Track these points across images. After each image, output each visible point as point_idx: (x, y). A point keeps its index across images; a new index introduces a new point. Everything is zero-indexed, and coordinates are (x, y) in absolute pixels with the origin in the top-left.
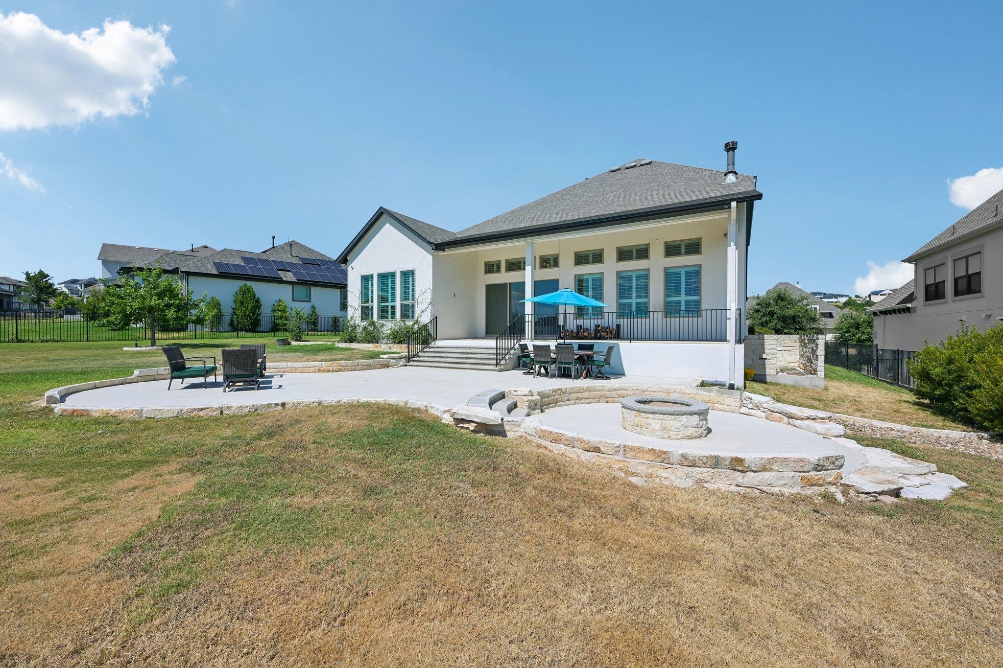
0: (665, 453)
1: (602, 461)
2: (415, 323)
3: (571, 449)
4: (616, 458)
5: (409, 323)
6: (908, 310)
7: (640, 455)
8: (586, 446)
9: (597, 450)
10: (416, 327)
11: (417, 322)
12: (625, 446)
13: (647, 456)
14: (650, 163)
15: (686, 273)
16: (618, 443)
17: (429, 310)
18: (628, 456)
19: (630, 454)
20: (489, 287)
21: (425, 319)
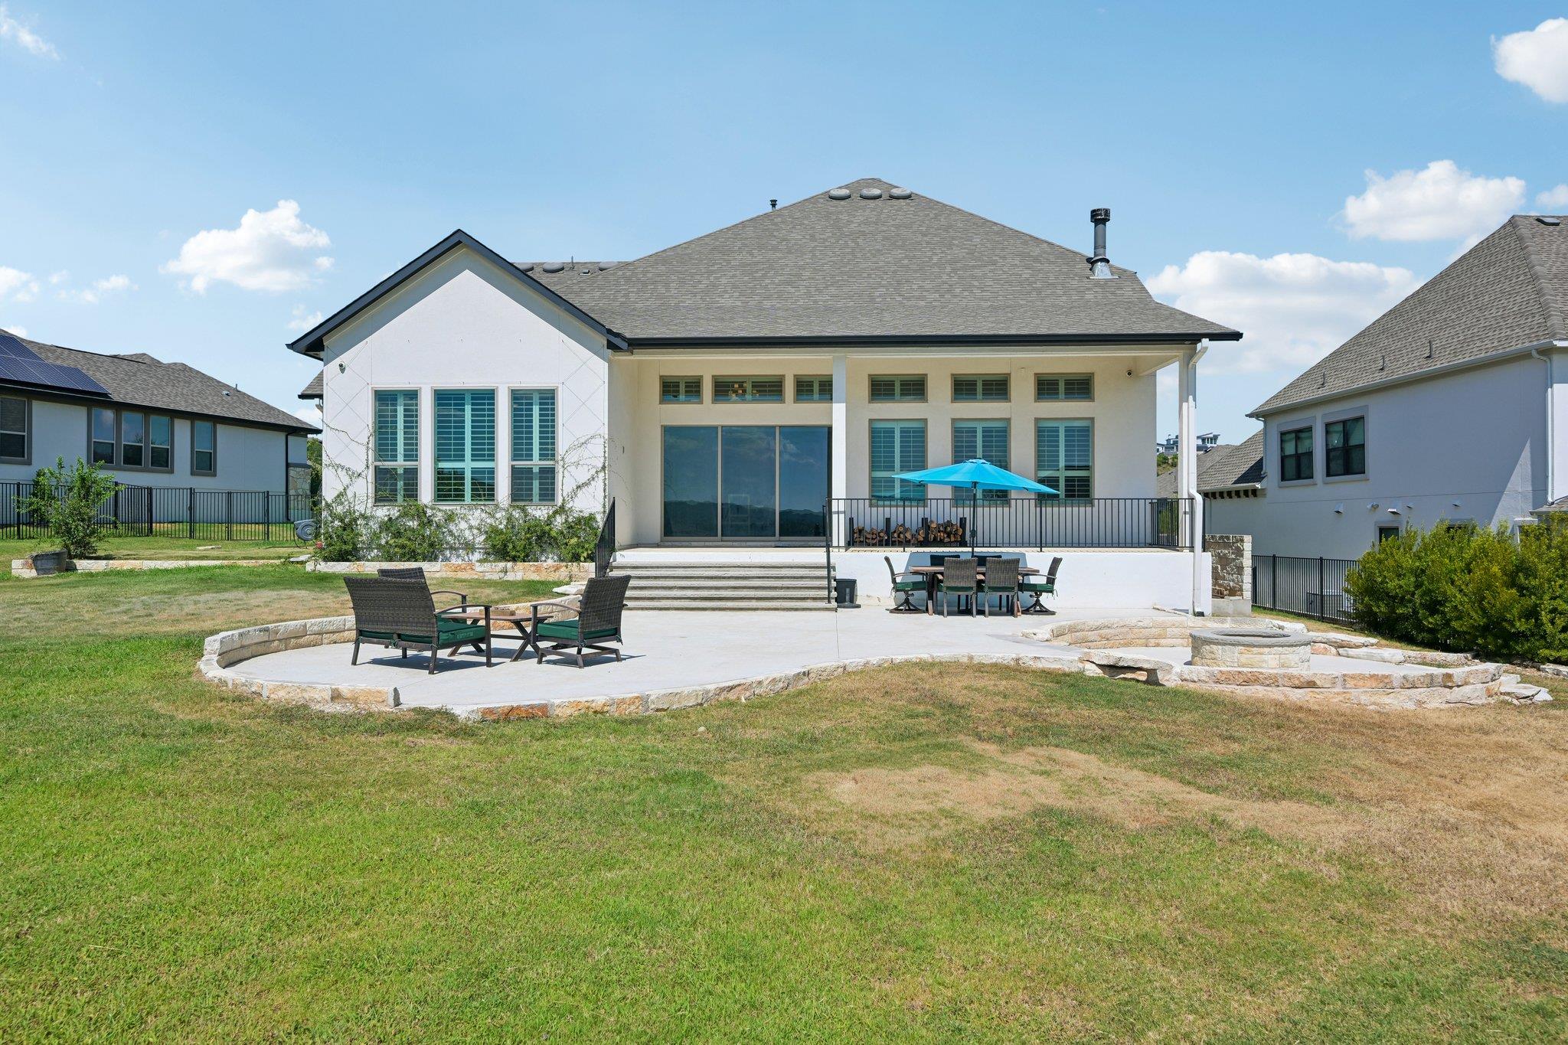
0: (1387, 677)
1: (1318, 696)
2: (556, 513)
3: (1275, 689)
4: (1335, 690)
5: (540, 512)
6: (1255, 492)
7: (1361, 683)
8: (1297, 682)
9: (1311, 685)
10: (559, 520)
11: (562, 510)
12: (1345, 675)
13: (1368, 683)
14: (908, 197)
15: (1068, 430)
16: (1336, 674)
17: (598, 484)
18: (1348, 686)
19: (1351, 683)
20: (671, 433)
21: (590, 503)
